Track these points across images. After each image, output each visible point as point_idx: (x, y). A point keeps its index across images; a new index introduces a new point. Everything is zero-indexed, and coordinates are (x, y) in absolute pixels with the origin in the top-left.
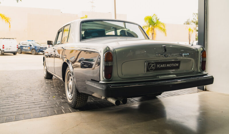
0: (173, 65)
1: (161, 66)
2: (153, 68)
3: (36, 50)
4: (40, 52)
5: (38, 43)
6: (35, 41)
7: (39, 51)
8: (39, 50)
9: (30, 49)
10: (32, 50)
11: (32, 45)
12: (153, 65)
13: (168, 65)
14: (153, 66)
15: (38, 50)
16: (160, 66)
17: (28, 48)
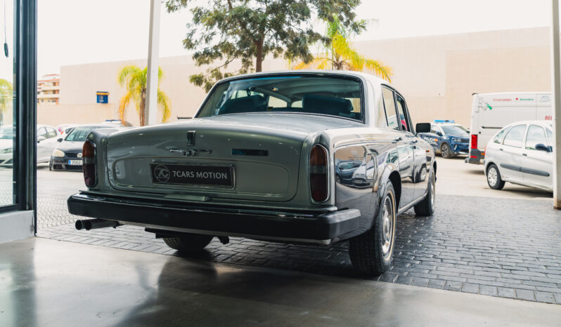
0: (212, 174)
1: (183, 174)
2: (165, 176)
3: (451, 147)
4: (461, 153)
5: (461, 127)
6: (454, 122)
7: (457, 149)
8: (458, 145)
9: (437, 142)
10: (442, 146)
11: (443, 133)
12: (163, 170)
13: (199, 175)
14: (165, 173)
15: (456, 146)
16: (180, 174)
17: (434, 140)
